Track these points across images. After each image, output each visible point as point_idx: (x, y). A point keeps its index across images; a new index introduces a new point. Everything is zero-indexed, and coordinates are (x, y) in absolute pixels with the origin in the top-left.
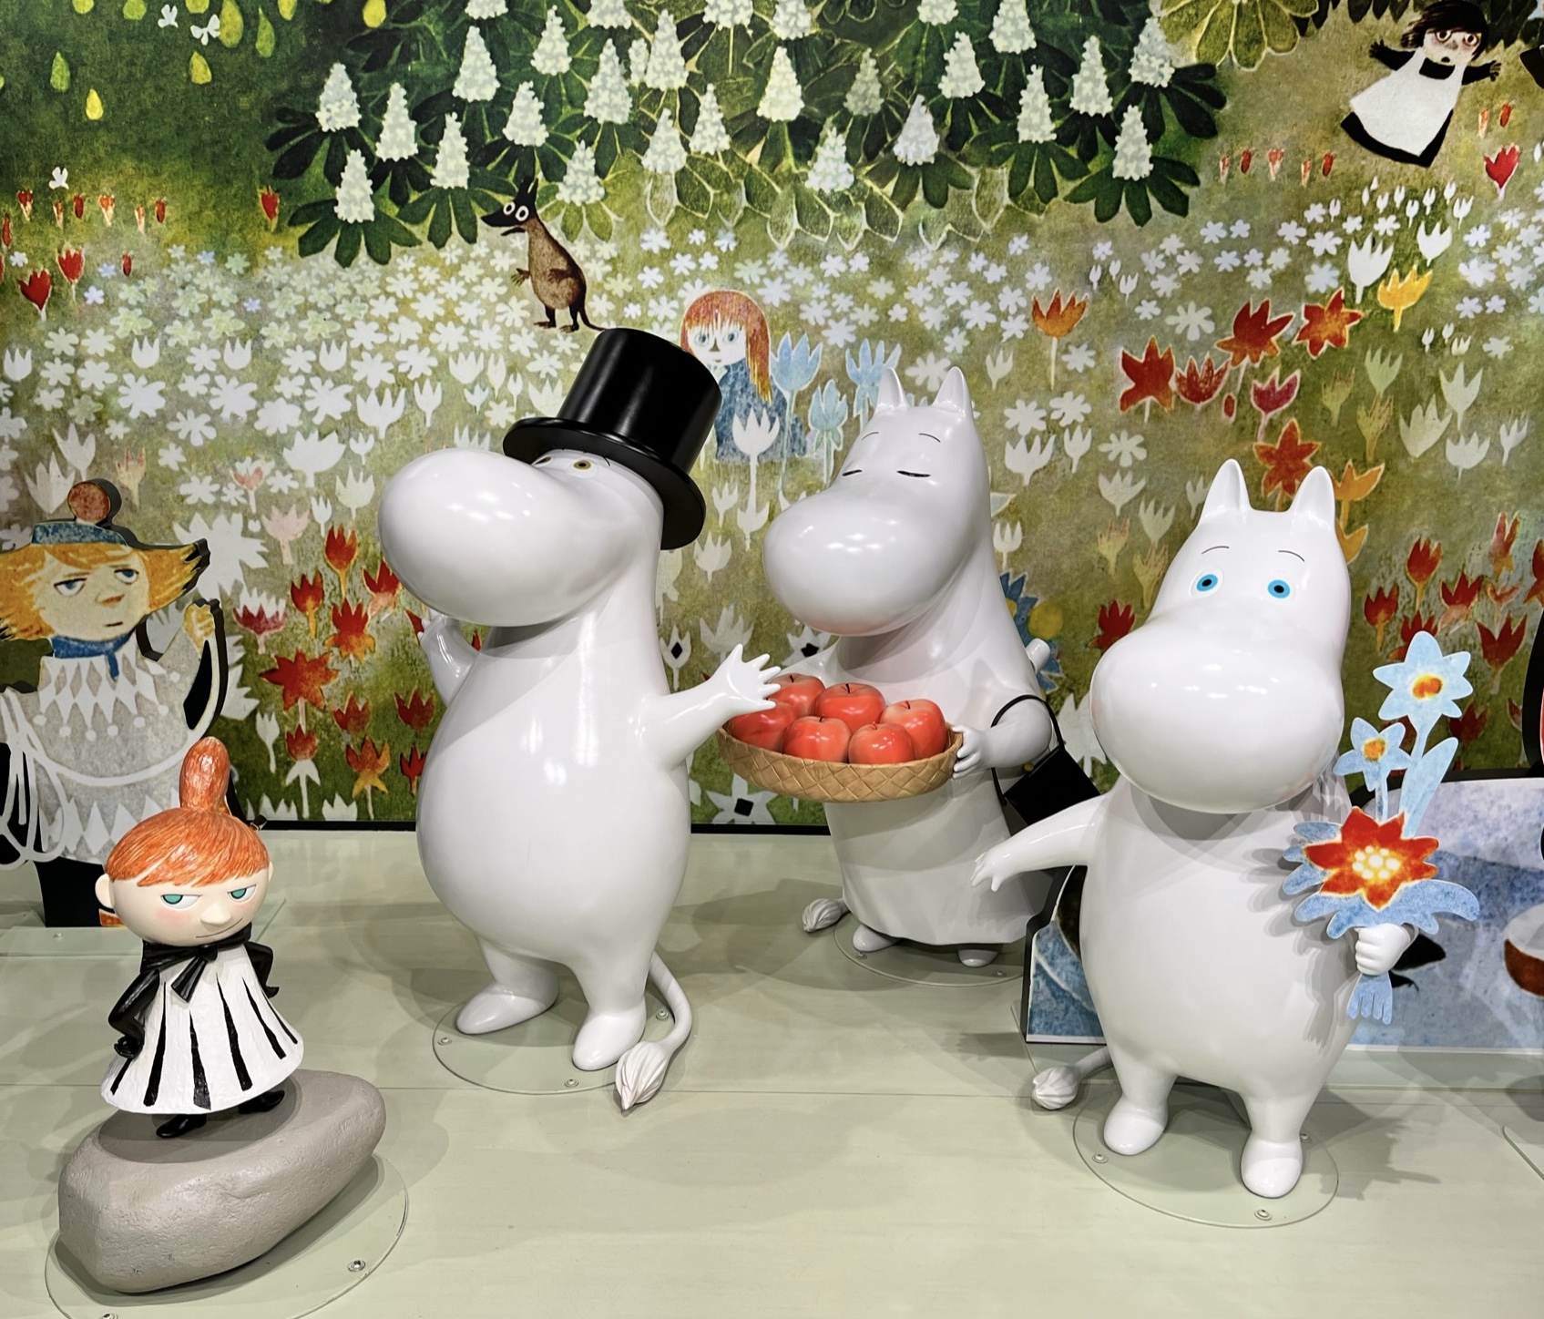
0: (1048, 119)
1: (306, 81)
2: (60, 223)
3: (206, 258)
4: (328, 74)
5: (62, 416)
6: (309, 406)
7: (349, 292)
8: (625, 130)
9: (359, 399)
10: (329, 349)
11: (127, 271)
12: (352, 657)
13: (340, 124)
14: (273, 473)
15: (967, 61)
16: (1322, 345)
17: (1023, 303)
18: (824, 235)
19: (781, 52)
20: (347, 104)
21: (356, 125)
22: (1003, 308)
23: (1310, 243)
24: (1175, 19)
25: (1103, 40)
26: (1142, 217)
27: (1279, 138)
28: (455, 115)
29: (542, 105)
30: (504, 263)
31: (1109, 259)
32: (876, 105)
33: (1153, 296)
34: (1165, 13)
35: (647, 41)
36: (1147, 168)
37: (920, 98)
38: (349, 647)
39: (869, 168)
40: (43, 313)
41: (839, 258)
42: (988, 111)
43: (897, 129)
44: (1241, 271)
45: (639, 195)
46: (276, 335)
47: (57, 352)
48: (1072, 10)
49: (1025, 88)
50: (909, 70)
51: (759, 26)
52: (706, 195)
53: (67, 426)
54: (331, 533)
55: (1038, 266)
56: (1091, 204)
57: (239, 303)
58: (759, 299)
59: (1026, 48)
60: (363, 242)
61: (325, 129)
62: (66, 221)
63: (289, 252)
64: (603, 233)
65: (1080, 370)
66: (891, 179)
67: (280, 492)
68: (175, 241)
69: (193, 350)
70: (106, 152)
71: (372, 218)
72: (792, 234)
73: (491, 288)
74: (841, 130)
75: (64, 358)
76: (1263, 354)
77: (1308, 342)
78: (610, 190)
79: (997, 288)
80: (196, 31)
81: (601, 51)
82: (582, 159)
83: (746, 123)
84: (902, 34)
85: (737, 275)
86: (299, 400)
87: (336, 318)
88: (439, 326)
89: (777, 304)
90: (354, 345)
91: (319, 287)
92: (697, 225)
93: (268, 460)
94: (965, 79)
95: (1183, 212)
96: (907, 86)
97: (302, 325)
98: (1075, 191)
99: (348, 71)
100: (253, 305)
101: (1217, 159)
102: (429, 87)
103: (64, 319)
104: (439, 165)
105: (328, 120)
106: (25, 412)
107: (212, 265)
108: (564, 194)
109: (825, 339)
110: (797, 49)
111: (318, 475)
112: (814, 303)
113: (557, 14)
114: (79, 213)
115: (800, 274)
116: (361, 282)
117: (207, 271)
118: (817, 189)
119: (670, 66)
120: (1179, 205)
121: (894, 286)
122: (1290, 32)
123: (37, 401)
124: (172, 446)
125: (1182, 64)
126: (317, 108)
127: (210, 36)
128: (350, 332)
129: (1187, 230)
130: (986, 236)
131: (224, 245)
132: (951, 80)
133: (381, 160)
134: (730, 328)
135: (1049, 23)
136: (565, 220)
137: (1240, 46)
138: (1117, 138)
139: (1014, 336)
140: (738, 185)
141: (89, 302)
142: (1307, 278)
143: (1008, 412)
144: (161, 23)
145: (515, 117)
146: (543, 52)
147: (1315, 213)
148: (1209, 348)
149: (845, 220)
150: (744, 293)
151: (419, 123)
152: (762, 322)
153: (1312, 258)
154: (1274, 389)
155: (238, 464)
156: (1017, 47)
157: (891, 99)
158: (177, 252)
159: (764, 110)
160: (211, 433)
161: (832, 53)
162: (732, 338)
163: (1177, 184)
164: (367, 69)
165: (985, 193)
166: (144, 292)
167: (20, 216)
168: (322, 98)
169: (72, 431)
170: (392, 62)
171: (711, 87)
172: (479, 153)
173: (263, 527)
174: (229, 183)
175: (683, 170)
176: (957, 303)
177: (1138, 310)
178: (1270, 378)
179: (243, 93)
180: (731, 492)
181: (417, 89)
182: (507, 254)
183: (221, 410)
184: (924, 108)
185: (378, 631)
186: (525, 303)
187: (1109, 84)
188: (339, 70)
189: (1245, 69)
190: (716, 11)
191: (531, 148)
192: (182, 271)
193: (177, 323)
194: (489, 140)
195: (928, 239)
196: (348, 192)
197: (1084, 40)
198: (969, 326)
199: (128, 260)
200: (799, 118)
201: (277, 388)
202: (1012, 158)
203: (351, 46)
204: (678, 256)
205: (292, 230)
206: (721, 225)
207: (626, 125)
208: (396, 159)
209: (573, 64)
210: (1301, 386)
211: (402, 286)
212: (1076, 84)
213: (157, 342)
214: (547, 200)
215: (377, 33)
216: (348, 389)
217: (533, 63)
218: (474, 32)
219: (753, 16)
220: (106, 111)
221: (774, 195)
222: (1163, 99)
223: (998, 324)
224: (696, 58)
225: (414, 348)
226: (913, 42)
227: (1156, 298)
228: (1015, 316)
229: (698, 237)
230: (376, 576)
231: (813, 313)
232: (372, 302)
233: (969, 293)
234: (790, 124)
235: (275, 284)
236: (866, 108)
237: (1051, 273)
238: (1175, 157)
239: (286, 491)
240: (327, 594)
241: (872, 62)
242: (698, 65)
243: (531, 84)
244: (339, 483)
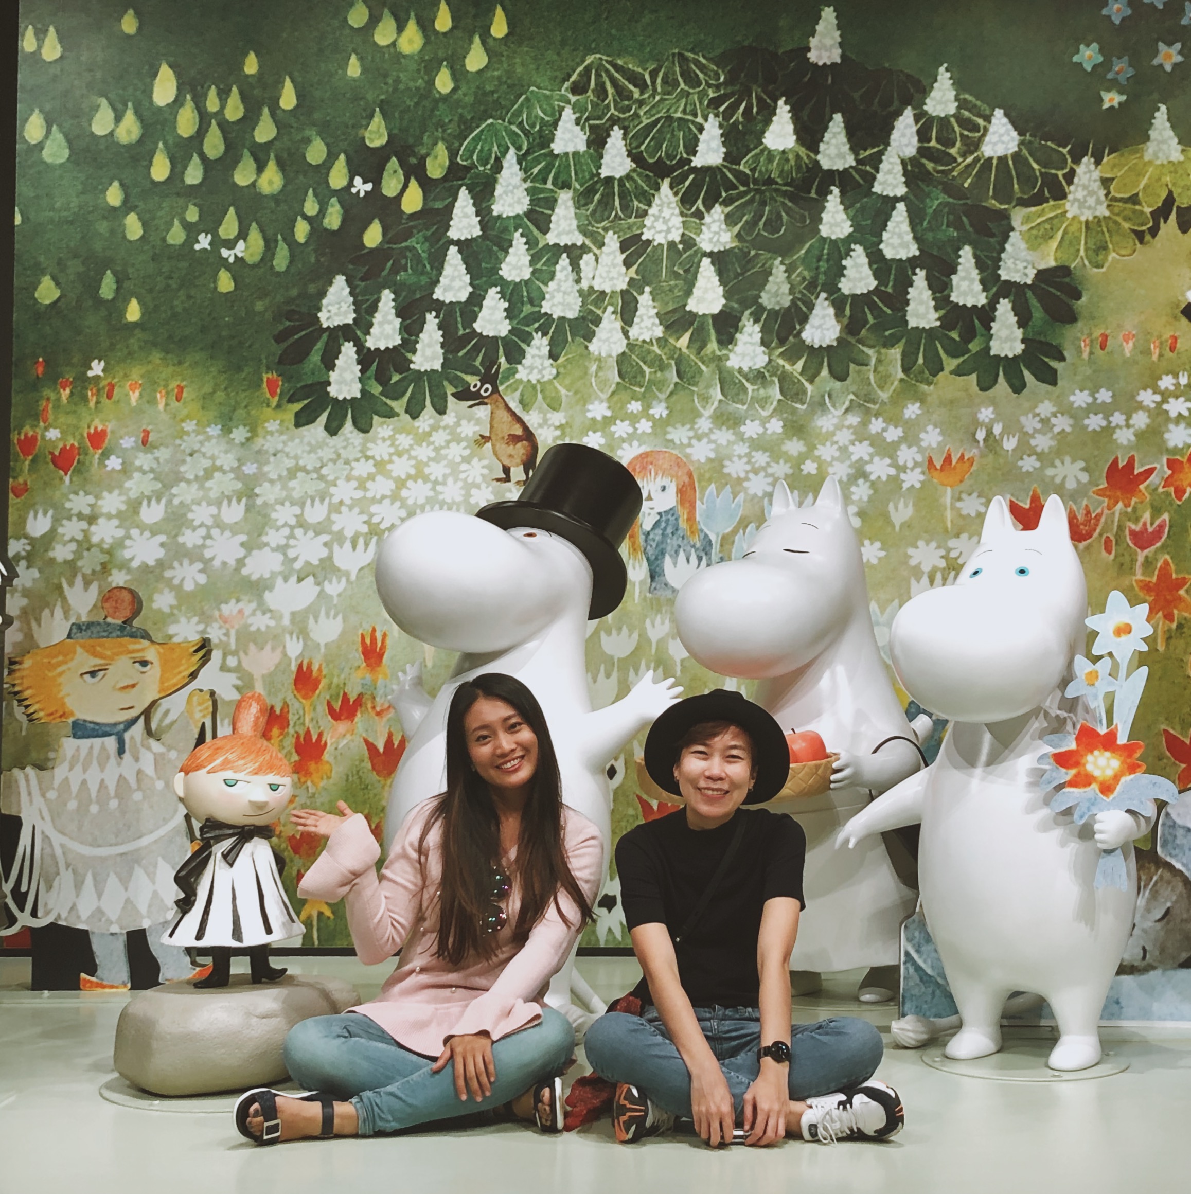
0: (932, 310)
1: (312, 289)
2: (92, 404)
3: (214, 430)
4: (331, 284)
5: (71, 567)
6: (291, 553)
7: (334, 456)
8: (574, 323)
9: (336, 547)
10: (312, 506)
11: (144, 442)
12: (309, 783)
13: (337, 321)
14: (253, 613)
15: (862, 265)
16: (1184, 492)
17: (919, 458)
18: (743, 404)
19: (706, 261)
20: (344, 306)
21: (351, 322)
22: (901, 462)
23: (1165, 407)
24: (1034, 232)
25: (975, 248)
26: (1018, 387)
27: (1130, 324)
28: (434, 313)
29: (506, 305)
30: (469, 430)
31: (992, 421)
32: (786, 301)
33: (1032, 452)
34: (1025, 228)
35: (595, 254)
36: (1019, 348)
37: (823, 295)
38: (308, 774)
39: (781, 350)
40: (67, 479)
41: (757, 422)
42: (881, 305)
43: (804, 319)
44: (1108, 430)
45: (586, 373)
46: (267, 493)
47: (75, 511)
48: (948, 226)
49: (911, 286)
50: (812, 274)
51: (688, 242)
52: (642, 373)
53: (75, 576)
54: (300, 666)
55: (930, 428)
56: (974, 377)
57: (239, 467)
58: (688, 456)
59: (911, 255)
60: (349, 416)
61: (325, 326)
62: (98, 402)
63: (286, 424)
64: (554, 405)
65: (973, 514)
66: (799, 358)
67: (258, 629)
68: (189, 417)
69: (194, 507)
70: (141, 348)
71: (359, 396)
72: (716, 404)
73: (456, 451)
74: (756, 321)
75: (80, 516)
76: (1134, 501)
77: (1172, 489)
78: (562, 370)
79: (895, 445)
80: (225, 253)
81: (557, 263)
82: (539, 346)
83: (676, 316)
84: (807, 246)
85: (669, 437)
86: (282, 549)
87: (321, 478)
88: (410, 483)
89: (703, 460)
90: (335, 500)
91: (310, 452)
92: (634, 397)
93: (250, 601)
94: (861, 279)
95: (1054, 383)
96: (812, 286)
97: (292, 484)
98: (958, 366)
99: (347, 281)
100: (250, 469)
101: (1079, 339)
102: (414, 292)
103: (85, 483)
104: (419, 353)
105: (328, 319)
106: (39, 563)
107: (219, 436)
108: (521, 373)
109: (746, 489)
110: (718, 259)
111: (293, 614)
112: (735, 459)
113: (522, 235)
114: (109, 397)
115: (723, 436)
116: (345, 448)
117: (214, 441)
118: (737, 367)
119: (614, 274)
120: (1049, 377)
121: (805, 445)
122: (1131, 241)
123: (51, 554)
124: (166, 591)
125: (1043, 266)
126: (320, 310)
127: (236, 256)
128: (333, 490)
129: (1058, 397)
130: (883, 403)
131: (231, 419)
132: (849, 280)
133: (369, 349)
134: (660, 482)
135: (929, 236)
136: (522, 395)
137: (1090, 252)
138: (992, 324)
139: (913, 486)
140: (669, 365)
141: (109, 468)
142: (1166, 436)
143: (911, 551)
144: (197, 247)
145: (484, 314)
146: (509, 264)
147: (1166, 382)
148: (1085, 495)
149: (762, 391)
150: (675, 452)
151: (404, 320)
152: (690, 475)
153: (1168, 419)
154: (1146, 529)
155: (223, 606)
156: (903, 255)
157: (799, 296)
158: (189, 426)
159: (692, 305)
160: (202, 579)
161: (749, 261)
162: (664, 489)
163: (1046, 360)
164: (362, 279)
165: (880, 369)
166: (157, 459)
167: (59, 399)
168: (324, 302)
169: (79, 580)
170: (384, 273)
171: (647, 289)
172: (451, 344)
173: (239, 662)
174: (239, 369)
175: (624, 353)
176: (861, 459)
177: (1020, 463)
178: (1142, 520)
179: (260, 298)
180: (663, 623)
181: (404, 294)
182: (472, 423)
183: (212, 559)
184: (827, 303)
185: (336, 758)
186: (485, 462)
187: (982, 282)
188: (340, 281)
189: (1095, 270)
190: (653, 231)
191: (495, 339)
192: (192, 442)
193: (183, 484)
194: (461, 332)
195: (834, 406)
196: (340, 375)
197: (959, 249)
198: (873, 477)
199: (147, 433)
200: (721, 312)
201: (265, 539)
202: (904, 341)
203: (352, 262)
204: (618, 422)
205: (290, 405)
206: (656, 397)
207: (576, 319)
208: (382, 348)
209: (533, 273)
210: (1171, 527)
211: (380, 450)
212: (954, 283)
213: (163, 501)
214: (507, 378)
215: (372, 251)
216: (325, 538)
217: (501, 272)
218: (453, 250)
219: (683, 235)
220: (143, 315)
221: (700, 372)
222: (1029, 294)
223: (898, 475)
224: (635, 267)
225: (387, 502)
226: (817, 252)
227: (1036, 454)
228: (912, 469)
229: (635, 407)
230: (337, 705)
231: (735, 468)
232: (354, 464)
233: (871, 450)
234: (715, 317)
235: (272, 451)
236: (778, 303)
237: (942, 433)
238: (1043, 339)
239: (263, 629)
240: (291, 723)
241: (783, 268)
242: (637, 272)
243: (498, 289)
244: (311, 621)
